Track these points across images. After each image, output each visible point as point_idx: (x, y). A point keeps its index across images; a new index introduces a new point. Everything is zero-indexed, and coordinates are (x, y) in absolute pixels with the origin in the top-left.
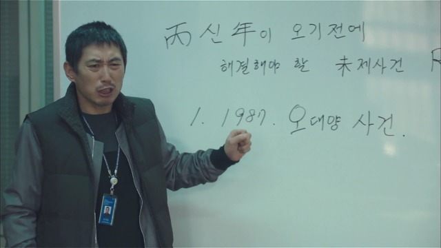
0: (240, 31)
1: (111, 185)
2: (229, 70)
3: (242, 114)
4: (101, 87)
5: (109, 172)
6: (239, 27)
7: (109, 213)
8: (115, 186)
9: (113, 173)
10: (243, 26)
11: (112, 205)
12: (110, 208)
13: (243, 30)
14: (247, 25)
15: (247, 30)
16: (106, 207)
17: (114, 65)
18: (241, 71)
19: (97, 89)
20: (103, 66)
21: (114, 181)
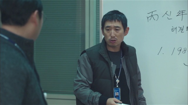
0: (180, 14)
1: (117, 83)
2: (175, 31)
3: (181, 50)
4: (110, 39)
5: (116, 77)
6: (179, 13)
7: (118, 95)
8: (118, 83)
9: (117, 78)
10: (182, 12)
11: (118, 91)
12: (118, 93)
13: (181, 14)
14: (183, 12)
15: (183, 14)
16: (116, 93)
17: (117, 30)
18: (180, 31)
19: (109, 40)
20: (111, 30)
21: (118, 81)
